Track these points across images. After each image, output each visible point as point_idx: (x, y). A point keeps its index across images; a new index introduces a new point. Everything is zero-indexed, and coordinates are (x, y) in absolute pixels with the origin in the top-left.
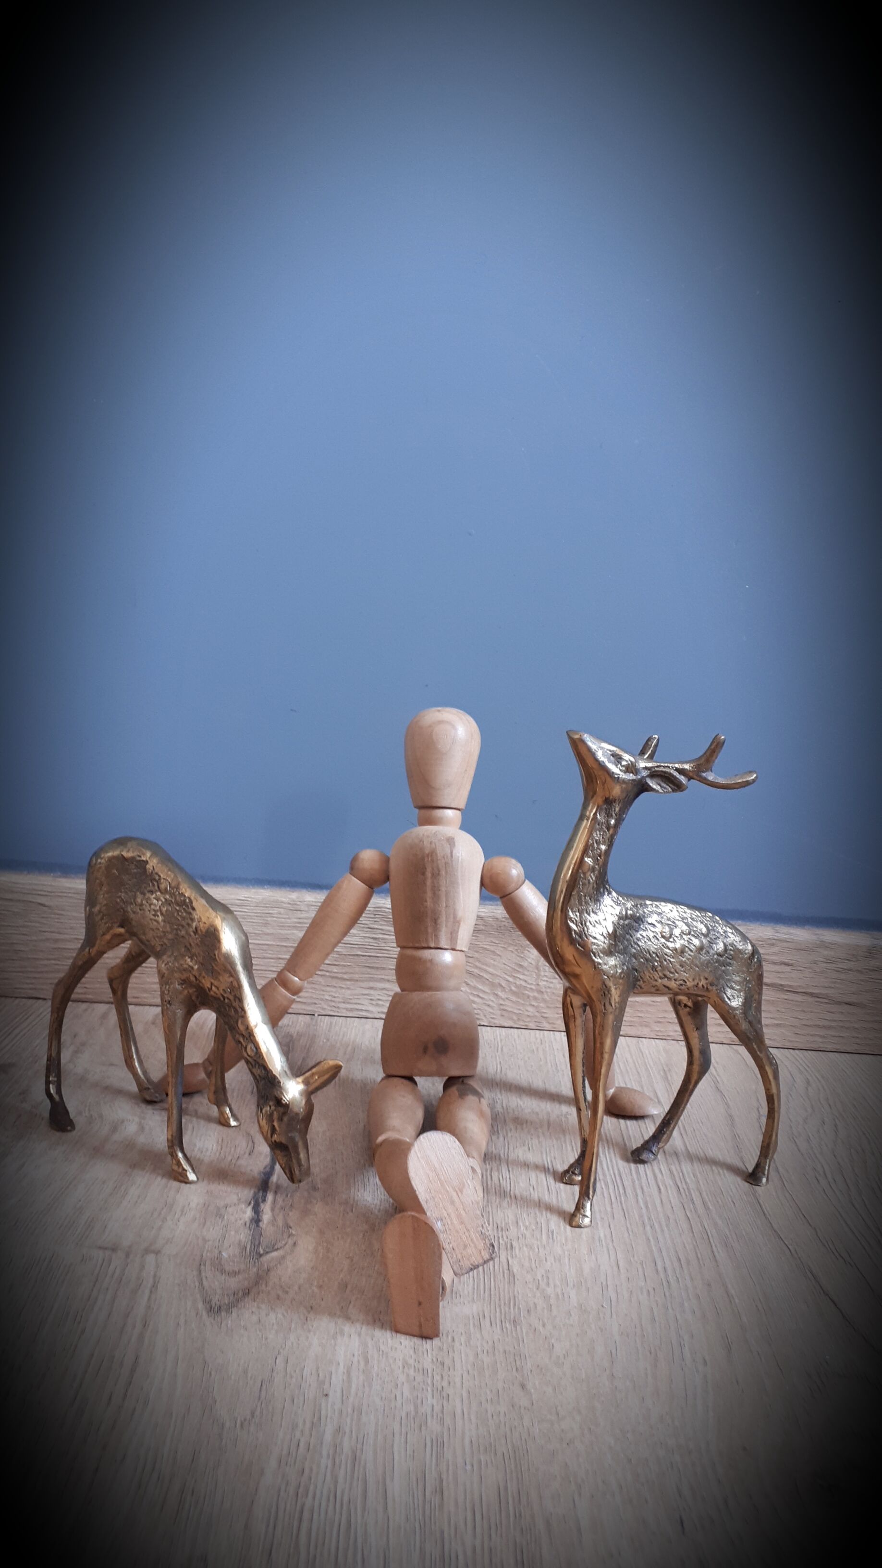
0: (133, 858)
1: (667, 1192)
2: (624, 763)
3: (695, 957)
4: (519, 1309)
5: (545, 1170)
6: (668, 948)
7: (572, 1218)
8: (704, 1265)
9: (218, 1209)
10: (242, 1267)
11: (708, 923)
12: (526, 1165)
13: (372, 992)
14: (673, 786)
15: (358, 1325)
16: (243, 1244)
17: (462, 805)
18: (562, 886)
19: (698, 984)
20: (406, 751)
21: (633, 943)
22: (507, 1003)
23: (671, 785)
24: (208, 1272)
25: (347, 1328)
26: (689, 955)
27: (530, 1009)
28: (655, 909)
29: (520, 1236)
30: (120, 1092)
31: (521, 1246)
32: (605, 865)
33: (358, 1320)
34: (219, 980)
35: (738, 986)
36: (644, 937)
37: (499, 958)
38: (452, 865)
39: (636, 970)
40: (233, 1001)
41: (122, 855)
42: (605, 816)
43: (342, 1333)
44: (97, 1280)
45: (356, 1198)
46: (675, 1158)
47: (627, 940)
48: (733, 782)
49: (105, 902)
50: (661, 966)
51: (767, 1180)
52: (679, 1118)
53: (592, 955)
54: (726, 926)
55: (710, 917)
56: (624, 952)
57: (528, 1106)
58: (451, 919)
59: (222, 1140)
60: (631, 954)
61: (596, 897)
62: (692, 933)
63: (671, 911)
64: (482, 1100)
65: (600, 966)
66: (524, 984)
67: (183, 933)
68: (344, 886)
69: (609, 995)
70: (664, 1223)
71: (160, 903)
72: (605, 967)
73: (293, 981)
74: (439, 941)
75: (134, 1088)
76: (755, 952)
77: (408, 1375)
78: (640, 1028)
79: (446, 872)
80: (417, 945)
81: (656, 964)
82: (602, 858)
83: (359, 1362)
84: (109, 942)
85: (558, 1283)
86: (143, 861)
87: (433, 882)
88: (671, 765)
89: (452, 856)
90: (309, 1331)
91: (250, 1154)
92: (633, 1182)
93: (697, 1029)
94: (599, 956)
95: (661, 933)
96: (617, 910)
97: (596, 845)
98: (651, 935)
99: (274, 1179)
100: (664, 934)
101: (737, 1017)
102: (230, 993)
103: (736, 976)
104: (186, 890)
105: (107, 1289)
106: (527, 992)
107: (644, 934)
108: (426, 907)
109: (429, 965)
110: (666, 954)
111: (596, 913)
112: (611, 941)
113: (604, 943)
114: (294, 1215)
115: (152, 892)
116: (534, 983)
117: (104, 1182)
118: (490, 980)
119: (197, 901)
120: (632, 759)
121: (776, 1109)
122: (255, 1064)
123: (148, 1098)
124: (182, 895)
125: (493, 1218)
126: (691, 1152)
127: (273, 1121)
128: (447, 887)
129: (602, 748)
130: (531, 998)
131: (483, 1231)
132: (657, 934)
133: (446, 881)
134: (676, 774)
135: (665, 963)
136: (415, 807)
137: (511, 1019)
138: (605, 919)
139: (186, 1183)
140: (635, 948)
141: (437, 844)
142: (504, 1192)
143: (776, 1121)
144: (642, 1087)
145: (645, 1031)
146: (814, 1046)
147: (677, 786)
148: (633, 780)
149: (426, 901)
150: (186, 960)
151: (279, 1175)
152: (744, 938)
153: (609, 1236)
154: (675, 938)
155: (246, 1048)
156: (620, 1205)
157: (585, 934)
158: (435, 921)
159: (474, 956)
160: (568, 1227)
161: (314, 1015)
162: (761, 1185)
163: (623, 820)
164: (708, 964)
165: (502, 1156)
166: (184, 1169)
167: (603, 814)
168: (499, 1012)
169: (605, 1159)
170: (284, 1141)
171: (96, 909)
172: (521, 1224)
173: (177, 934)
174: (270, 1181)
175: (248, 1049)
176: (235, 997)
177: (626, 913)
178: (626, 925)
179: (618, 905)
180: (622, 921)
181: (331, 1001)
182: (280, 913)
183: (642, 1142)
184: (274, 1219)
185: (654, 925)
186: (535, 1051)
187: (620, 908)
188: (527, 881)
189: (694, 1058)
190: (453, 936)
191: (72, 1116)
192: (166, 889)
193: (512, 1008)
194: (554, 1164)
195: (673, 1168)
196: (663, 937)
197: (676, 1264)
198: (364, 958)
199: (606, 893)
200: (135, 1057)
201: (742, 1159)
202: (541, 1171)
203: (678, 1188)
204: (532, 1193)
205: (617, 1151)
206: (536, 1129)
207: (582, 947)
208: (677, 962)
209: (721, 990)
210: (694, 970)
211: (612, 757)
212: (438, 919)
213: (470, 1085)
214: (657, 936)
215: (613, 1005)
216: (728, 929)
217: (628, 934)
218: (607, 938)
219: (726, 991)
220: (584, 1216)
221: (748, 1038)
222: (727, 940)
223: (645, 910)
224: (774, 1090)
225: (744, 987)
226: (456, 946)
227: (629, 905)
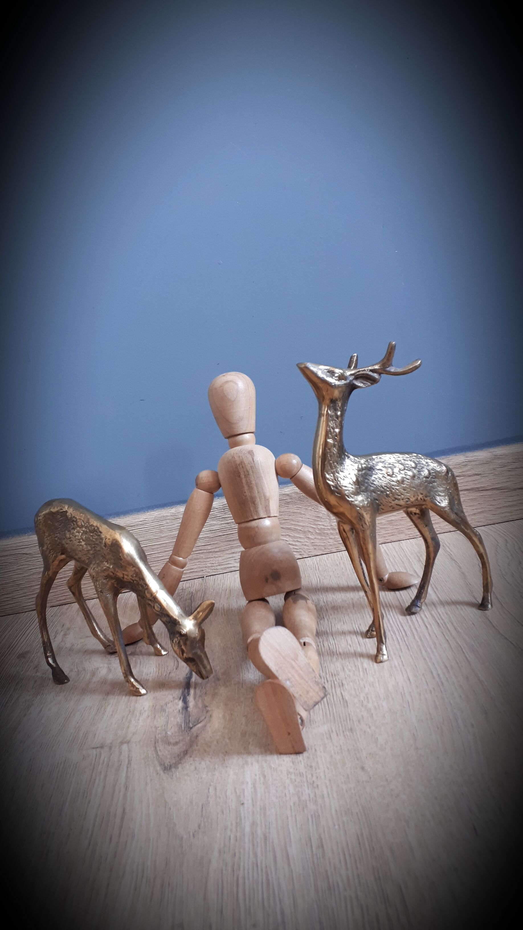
0: (58, 512)
1: (432, 627)
2: (336, 375)
3: (411, 483)
4: (353, 721)
5: (355, 633)
6: (393, 481)
7: (376, 658)
8: (462, 666)
9: (162, 706)
10: (181, 738)
11: (415, 460)
12: (343, 633)
13: (234, 555)
14: (371, 382)
15: (256, 756)
16: (179, 723)
17: (253, 429)
18: (319, 461)
20: (210, 405)
21: (370, 484)
22: (316, 541)
23: (370, 381)
24: (161, 747)
25: (250, 759)
26: (407, 482)
27: (330, 541)
28: (379, 460)
29: (346, 676)
30: (94, 652)
31: (348, 682)
32: (341, 441)
33: (255, 753)
34: (127, 571)
35: (443, 493)
36: (377, 479)
37: (304, 516)
38: (255, 466)
39: (377, 500)
40: (139, 581)
41: (51, 511)
43: (247, 763)
44: (94, 768)
45: (244, 679)
46: (433, 606)
47: (367, 483)
48: (407, 369)
49: (49, 542)
50: (391, 493)
51: (492, 605)
53: (346, 497)
54: (426, 459)
55: (415, 456)
56: (366, 490)
57: (339, 597)
59: (159, 664)
60: (371, 491)
61: (341, 462)
62: (406, 468)
63: (390, 458)
64: (308, 601)
66: (323, 527)
67: (98, 548)
68: (195, 496)
69: (364, 519)
70: (432, 646)
71: (80, 534)
72: (356, 503)
73: (179, 561)
75: (101, 647)
76: (448, 470)
77: (291, 779)
78: (399, 535)
80: (246, 520)
81: (388, 493)
82: (338, 436)
83: (260, 778)
84: (58, 565)
85: (374, 699)
86: (64, 511)
87: (246, 480)
88: (366, 369)
89: (254, 461)
90: (227, 767)
91: (176, 669)
92: (410, 627)
93: (426, 526)
94: (351, 497)
95: (386, 473)
96: (356, 466)
97: (332, 430)
98: (381, 476)
99: (193, 679)
100: (389, 473)
101: (446, 512)
102: (136, 576)
103: (440, 488)
104: (93, 522)
105: (101, 772)
106: (326, 531)
107: (376, 476)
108: (246, 496)
109: (257, 530)
110: (393, 486)
111: (342, 471)
112: (356, 486)
113: (352, 488)
114: (208, 699)
115: (74, 529)
116: (329, 525)
117: (91, 708)
118: (302, 530)
119: (102, 527)
120: (341, 371)
121: (486, 562)
122: (162, 615)
123: (111, 651)
124: (92, 525)
126: (442, 600)
127: (181, 646)
128: (255, 481)
129: (320, 369)
130: (330, 534)
131: (317, 680)
132: (384, 474)
133: (254, 477)
134: (371, 373)
135: (394, 491)
136: (226, 438)
137: (321, 550)
138: (349, 474)
139: (140, 696)
140: (373, 487)
141: (243, 457)
142: (333, 652)
143: (488, 569)
144: (406, 569)
145: (402, 536)
146: (506, 519)
147: (373, 381)
148: (345, 384)
149: (245, 493)
150: (104, 564)
151: (195, 677)
152: (440, 464)
153: (400, 663)
154: (396, 474)
155: (154, 607)
156: (404, 643)
157: (339, 486)
158: (254, 503)
159: (287, 518)
160: (375, 664)
162: (488, 609)
163: (346, 410)
164: (420, 485)
165: (328, 631)
166: (137, 688)
167: (332, 410)
168: (312, 547)
169: (390, 617)
170: (190, 656)
171: (45, 548)
172: (346, 669)
173: (95, 550)
174: (191, 682)
175: (156, 607)
176: (140, 578)
177: (362, 467)
178: (364, 474)
179: (356, 463)
180: (360, 472)
181: (212, 566)
182: (167, 523)
183: (411, 601)
184: (196, 706)
185: (381, 470)
186: (338, 564)
187: (357, 464)
188: (303, 465)
189: (429, 543)
191: (66, 673)
192: (82, 524)
193: (320, 543)
194: (360, 628)
195: (433, 612)
196: (388, 475)
197: (445, 671)
198: (224, 536)
199: (347, 458)
200: (97, 629)
201: (474, 597)
202: (353, 634)
203: (438, 623)
204: (350, 649)
205: (397, 611)
206: (346, 610)
207: (339, 494)
208: (401, 488)
209: (433, 499)
210: (413, 490)
211: (328, 373)
212: (255, 501)
213: (299, 594)
214: (385, 476)
215: (368, 524)
216: (428, 461)
217: (366, 479)
218: (354, 485)
219: (437, 499)
220: (383, 655)
221: (457, 523)
222: (429, 467)
223: (374, 462)
224: (482, 550)
225: (447, 493)
226: (270, 514)
227: (363, 461)
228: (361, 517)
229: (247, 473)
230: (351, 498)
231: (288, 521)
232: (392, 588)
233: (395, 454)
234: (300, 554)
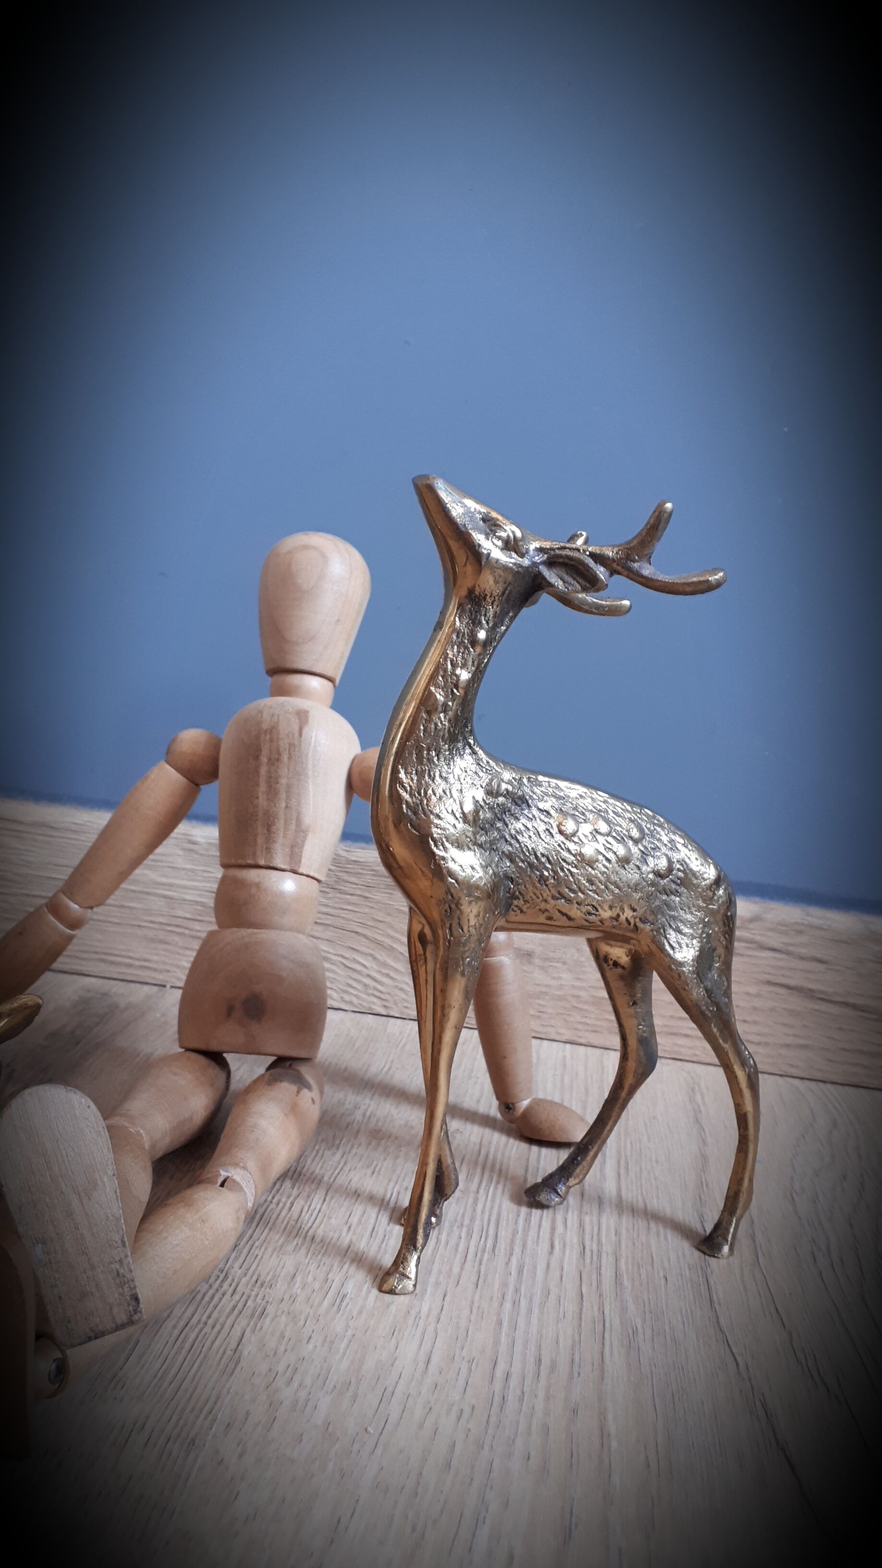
1: (564, 1253)
2: (502, 536)
3: (615, 872)
6: (569, 851)
7: (385, 1279)
11: (644, 824)
12: (357, 1195)
14: (584, 583)
17: (336, 672)
18: (396, 735)
19: (618, 915)
21: (507, 836)
23: (581, 581)
26: (604, 866)
28: (552, 790)
29: (287, 1297)
31: (279, 1313)
32: (467, 705)
35: (688, 928)
36: (528, 829)
38: (300, 748)
39: (512, 880)
42: (467, 623)
46: (595, 1206)
47: (498, 829)
48: (682, 582)
50: (554, 877)
52: (604, 1141)
53: (432, 843)
54: (674, 833)
55: (647, 816)
56: (489, 847)
58: (293, 827)
60: (503, 852)
61: (448, 755)
62: (614, 834)
63: (582, 797)
64: (310, 1093)
65: (442, 862)
68: (156, 777)
69: (458, 912)
70: (537, 1301)
73: (71, 910)
74: (272, 857)
79: (290, 758)
80: (241, 862)
81: (546, 873)
82: (462, 691)
85: (309, 1382)
87: (269, 772)
89: (300, 734)
92: (515, 1233)
93: (635, 1003)
94: (443, 845)
95: (558, 827)
96: (485, 780)
97: (450, 669)
98: (542, 827)
100: (563, 828)
101: (683, 978)
103: (685, 913)
107: (529, 826)
108: (257, 806)
109: (256, 891)
110: (564, 860)
111: (444, 778)
112: (468, 827)
113: (455, 827)
120: (520, 534)
121: (750, 1137)
125: (258, 1265)
126: (624, 1197)
128: (289, 779)
129: (466, 506)
131: (121, 1271)
132: (552, 827)
133: (289, 769)
134: (591, 563)
135: (562, 874)
136: (266, 672)
138: (462, 791)
140: (511, 844)
141: (281, 718)
142: (300, 1227)
143: (750, 1156)
148: (518, 567)
149: (257, 798)
152: (707, 858)
153: (435, 1313)
154: (583, 839)
156: (477, 1264)
157: (423, 809)
158: (269, 827)
159: (386, 920)
160: (375, 1292)
161: (164, 986)
162: (720, 1256)
163: (502, 634)
164: (637, 885)
165: (326, 1178)
167: (466, 619)
169: (484, 1197)
172: (299, 1278)
177: (501, 788)
178: (498, 806)
179: (487, 772)
180: (490, 798)
185: (547, 813)
187: (491, 777)
189: (629, 1049)
190: (295, 852)
195: (587, 1219)
196: (561, 832)
197: (531, 1368)
199: (468, 751)
201: (701, 1217)
202: (374, 1204)
203: (584, 1248)
204: (344, 1234)
205: (509, 1185)
206: (399, 1147)
207: (417, 831)
208: (582, 875)
209: (661, 931)
210: (613, 892)
211: (481, 522)
212: (274, 824)
213: (299, 1072)
214: (551, 830)
215: (466, 928)
216: (677, 838)
217: (499, 820)
218: (461, 820)
219: (668, 936)
220: (405, 1276)
221: (703, 1013)
222: (675, 854)
223: (536, 790)
224: (749, 1107)
225: (700, 931)
226: (299, 868)
227: (507, 775)
228: (453, 906)
229: (277, 757)
230: (441, 847)
231: (381, 926)
232: (529, 1135)
233: (599, 792)
234: (385, 1007)
